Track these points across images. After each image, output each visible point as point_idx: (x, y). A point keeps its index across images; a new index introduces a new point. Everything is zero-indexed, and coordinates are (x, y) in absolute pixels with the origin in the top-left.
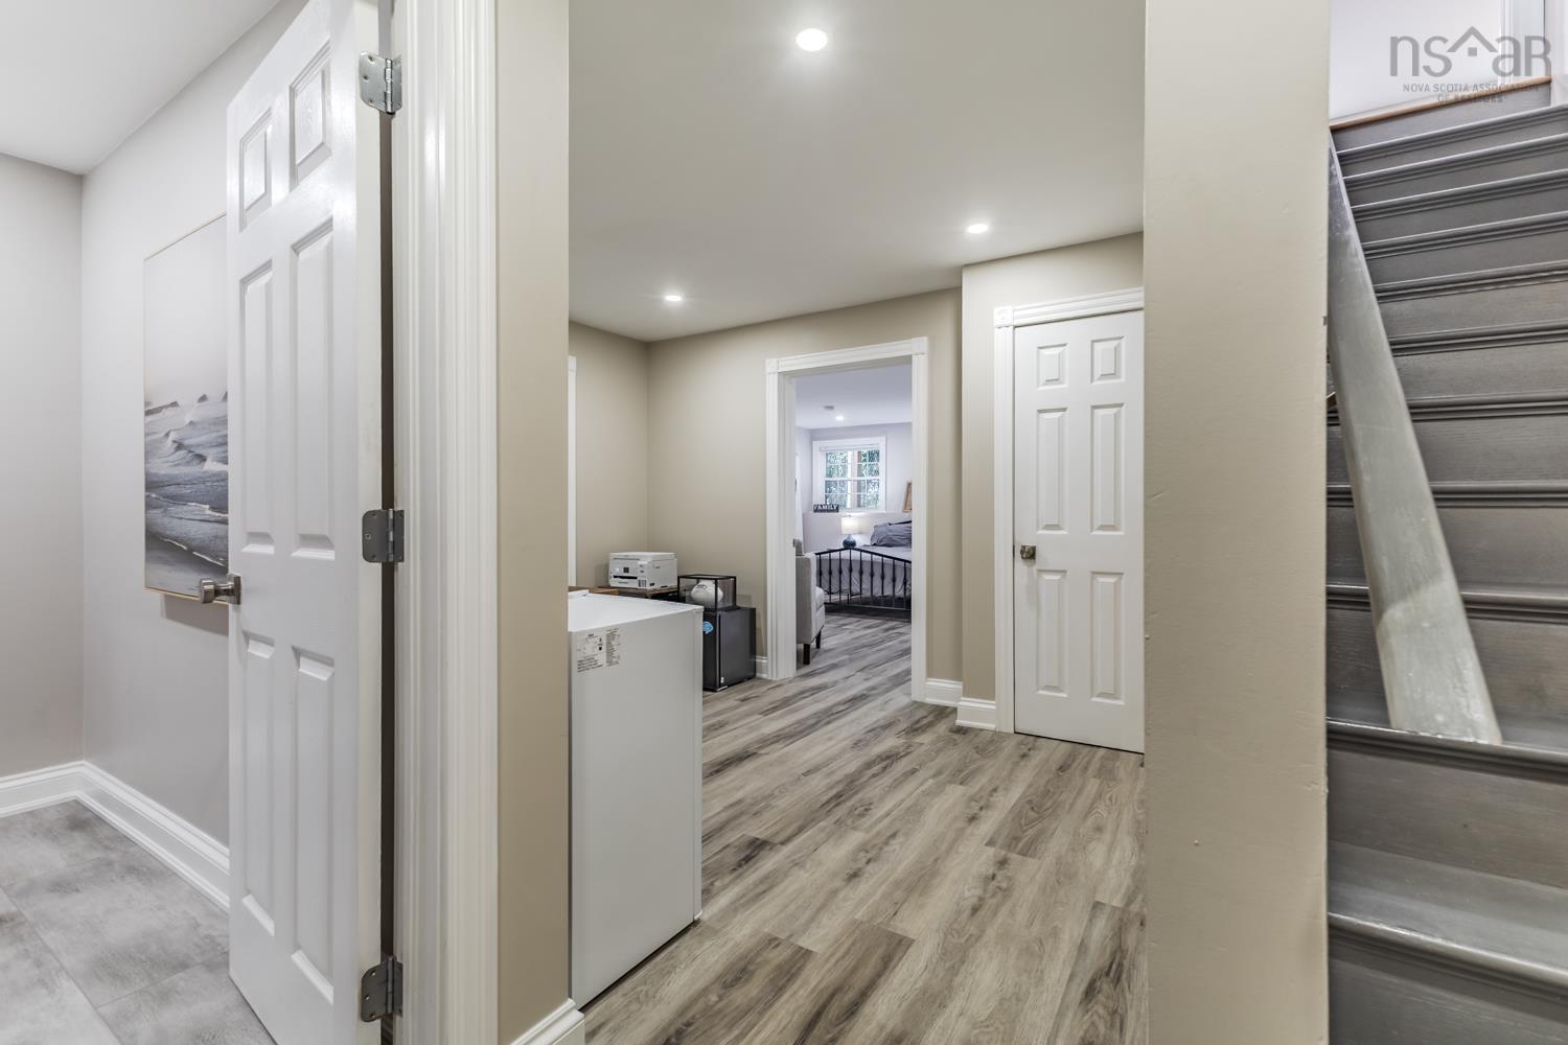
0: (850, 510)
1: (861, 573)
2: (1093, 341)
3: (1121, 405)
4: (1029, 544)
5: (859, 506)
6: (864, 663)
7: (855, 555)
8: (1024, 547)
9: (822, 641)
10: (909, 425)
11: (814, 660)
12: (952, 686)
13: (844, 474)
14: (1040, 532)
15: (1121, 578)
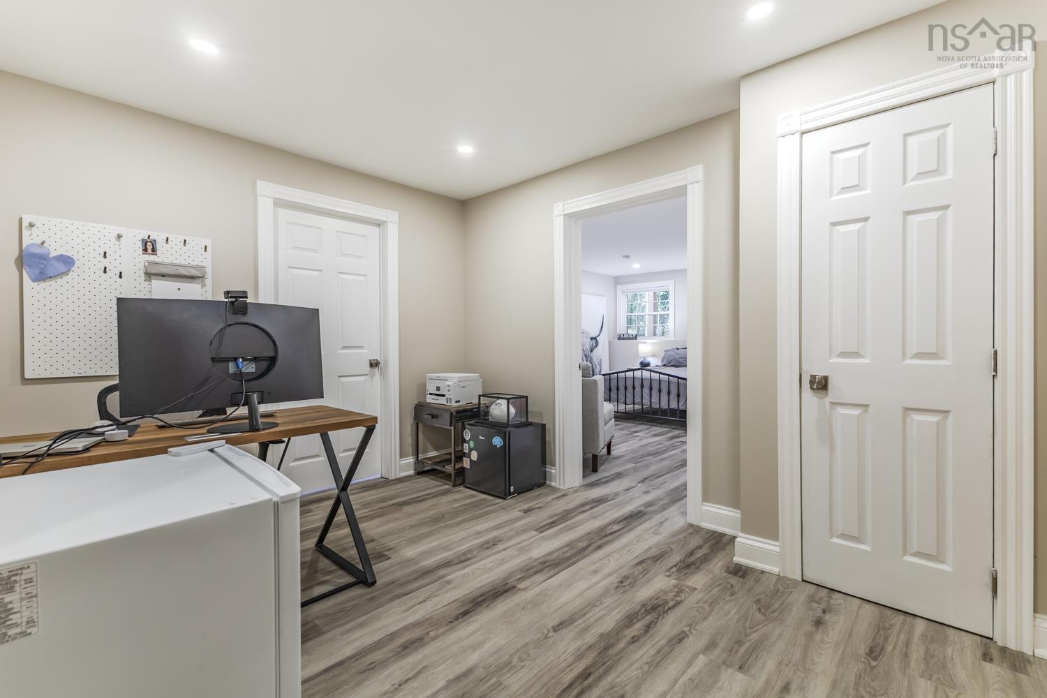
0: (649, 337)
1: (651, 389)
2: (906, 135)
3: (946, 207)
4: (820, 373)
5: (655, 334)
6: (646, 473)
7: (646, 374)
8: (813, 377)
9: (612, 448)
10: (685, 271)
11: (602, 467)
12: (731, 514)
13: (643, 310)
14: (834, 360)
15: (946, 418)
